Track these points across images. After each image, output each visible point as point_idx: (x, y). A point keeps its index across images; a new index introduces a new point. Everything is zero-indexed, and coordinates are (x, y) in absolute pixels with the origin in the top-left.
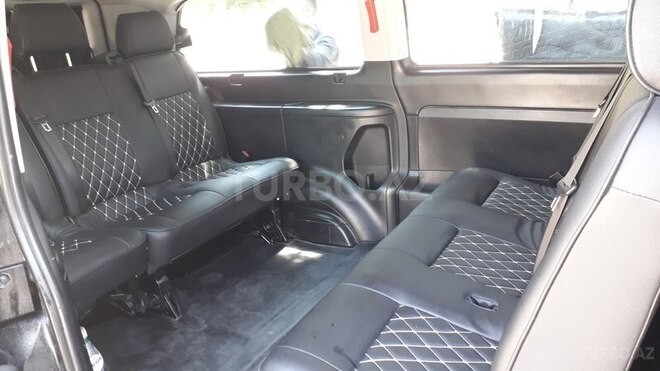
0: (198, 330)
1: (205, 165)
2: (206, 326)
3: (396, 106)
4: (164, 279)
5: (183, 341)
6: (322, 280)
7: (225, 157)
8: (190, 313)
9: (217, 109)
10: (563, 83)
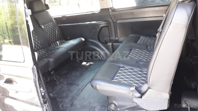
0: (64, 84)
1: (57, 42)
2: (66, 83)
3: (110, 20)
4: (53, 72)
5: (61, 87)
6: (95, 69)
7: (63, 39)
8: (61, 81)
9: (59, 26)
10: (154, 10)
